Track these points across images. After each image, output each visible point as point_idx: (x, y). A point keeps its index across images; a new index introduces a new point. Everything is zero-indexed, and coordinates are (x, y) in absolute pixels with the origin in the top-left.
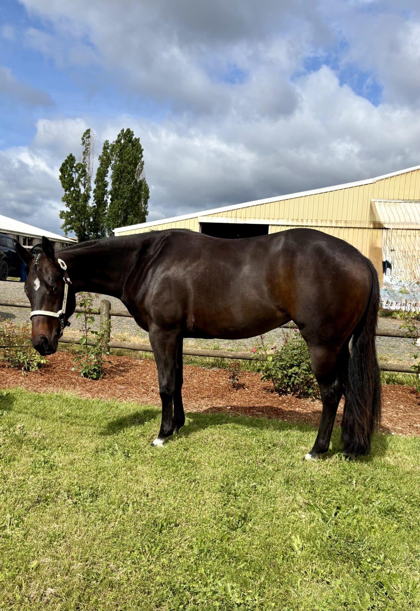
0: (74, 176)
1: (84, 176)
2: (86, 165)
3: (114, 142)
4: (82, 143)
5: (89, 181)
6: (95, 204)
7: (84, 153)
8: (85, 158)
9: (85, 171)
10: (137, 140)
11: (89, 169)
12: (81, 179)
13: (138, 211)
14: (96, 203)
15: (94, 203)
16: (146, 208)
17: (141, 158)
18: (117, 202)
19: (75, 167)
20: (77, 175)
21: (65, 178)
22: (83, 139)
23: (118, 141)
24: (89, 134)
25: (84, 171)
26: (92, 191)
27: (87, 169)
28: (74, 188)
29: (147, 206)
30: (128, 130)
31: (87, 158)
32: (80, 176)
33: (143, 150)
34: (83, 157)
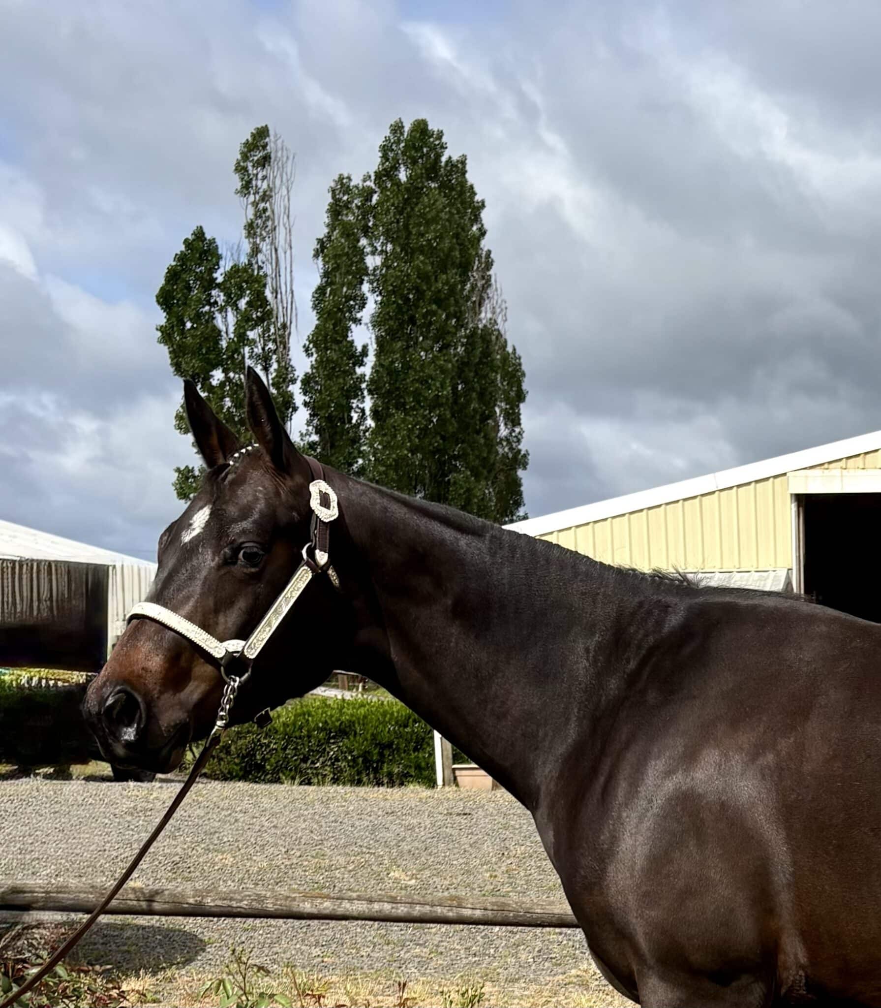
0: (219, 322)
1: (260, 320)
2: (266, 275)
3: (367, 178)
4: (239, 185)
5: (283, 343)
6: (315, 438)
7: (250, 228)
8: (256, 250)
9: (265, 302)
10: (459, 167)
11: (275, 292)
12: (251, 335)
13: (489, 452)
14: (318, 431)
15: (308, 434)
16: (519, 441)
17: (479, 239)
18: (404, 421)
19: (218, 286)
20: (232, 318)
21: (182, 332)
22: (241, 169)
23: (385, 175)
24: (264, 147)
25: (260, 300)
26: (299, 384)
27: (268, 293)
28: (226, 371)
29: (517, 430)
30: (421, 128)
31: (265, 246)
32: (245, 322)
33: (483, 205)
34: (246, 247)
